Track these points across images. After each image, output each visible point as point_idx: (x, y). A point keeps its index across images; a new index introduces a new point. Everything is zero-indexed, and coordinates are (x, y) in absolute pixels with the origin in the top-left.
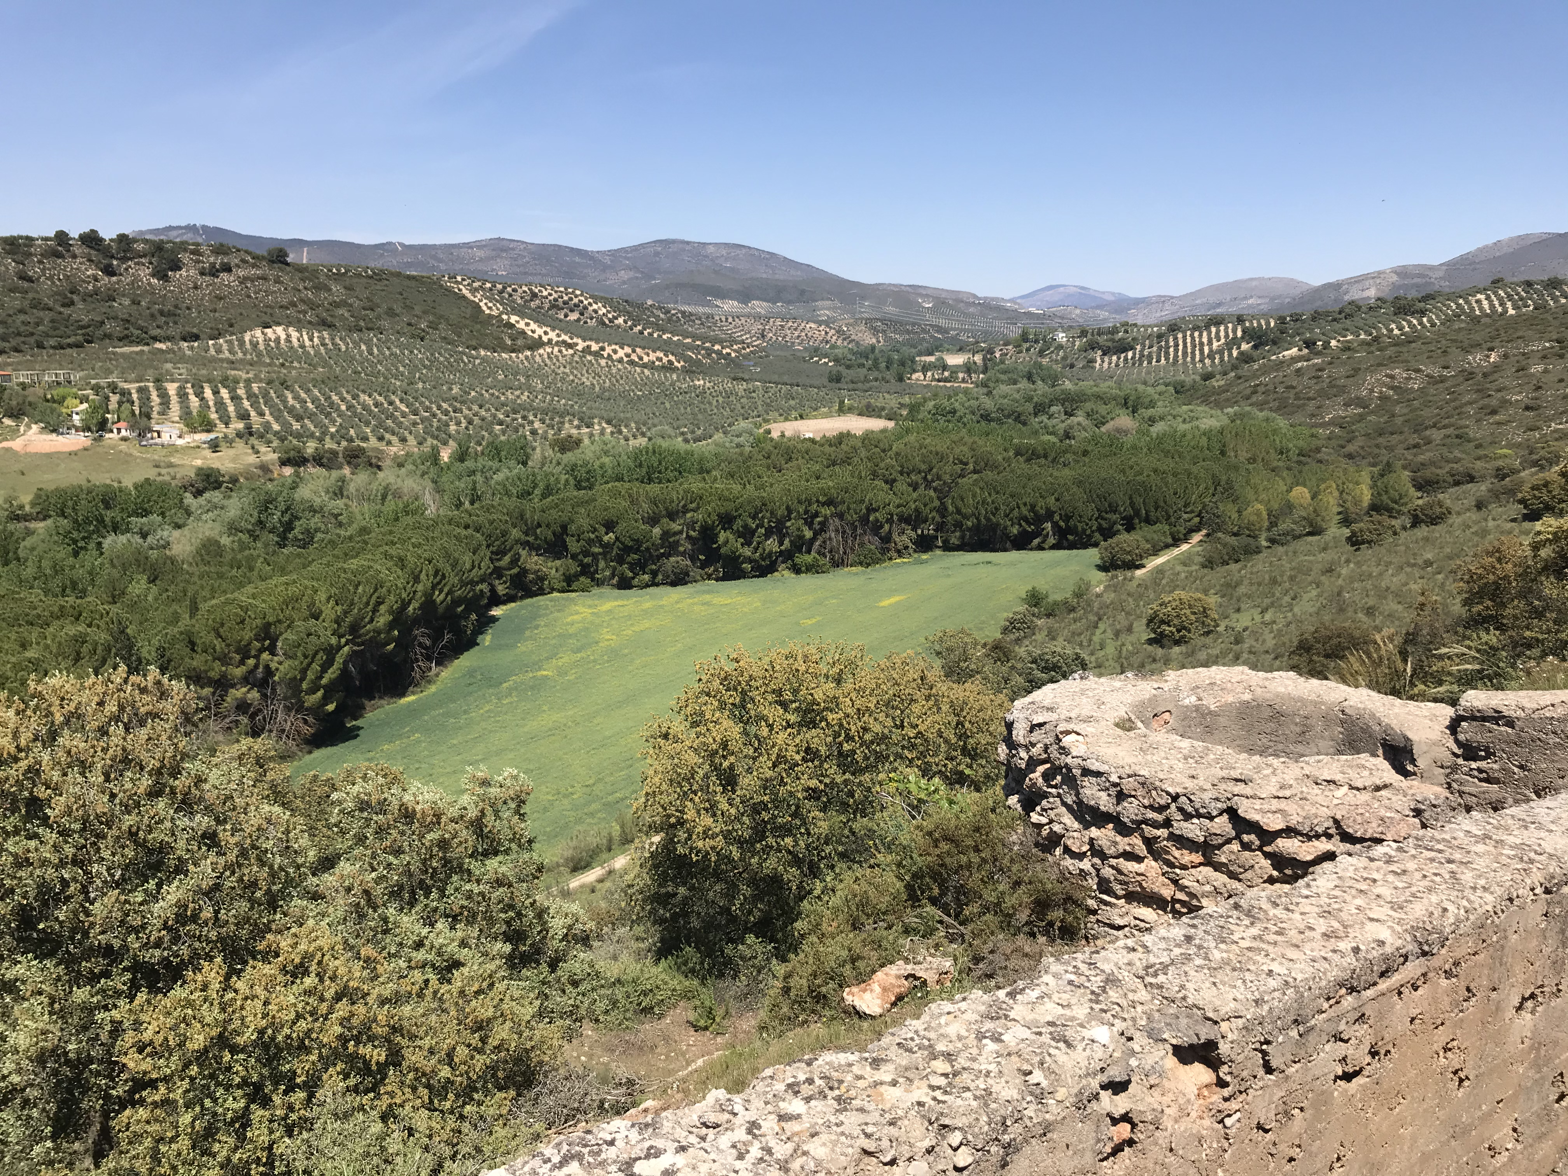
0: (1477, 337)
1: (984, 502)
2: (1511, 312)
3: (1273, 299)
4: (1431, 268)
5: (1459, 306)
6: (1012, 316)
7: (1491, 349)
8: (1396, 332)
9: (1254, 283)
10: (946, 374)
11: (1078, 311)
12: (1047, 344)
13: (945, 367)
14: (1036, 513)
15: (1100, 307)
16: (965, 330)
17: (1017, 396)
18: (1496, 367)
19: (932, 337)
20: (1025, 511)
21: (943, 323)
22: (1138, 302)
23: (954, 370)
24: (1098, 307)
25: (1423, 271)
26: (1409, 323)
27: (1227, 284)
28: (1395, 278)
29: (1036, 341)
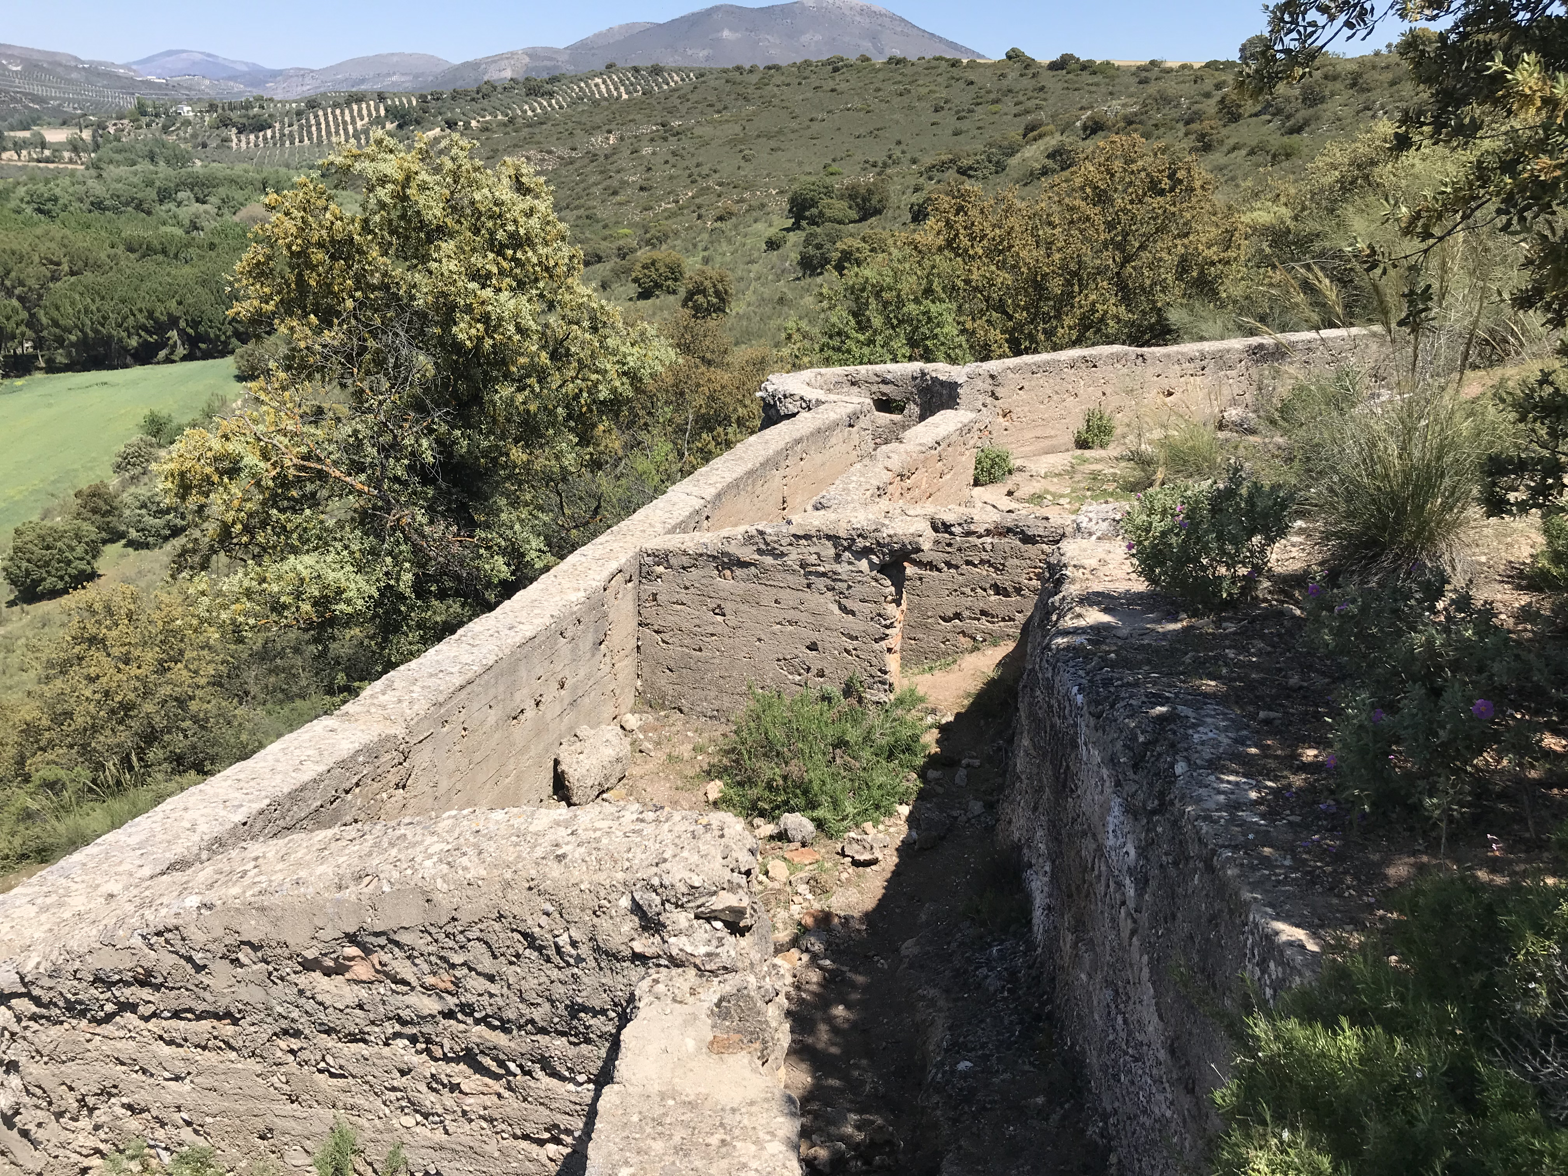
0: (598, 120)
1: (87, 311)
2: (625, 96)
3: (416, 77)
4: (557, 51)
5: (581, 88)
6: (128, 85)
7: (610, 132)
8: (530, 113)
9: (395, 59)
10: (47, 153)
11: (207, 82)
12: (171, 121)
13: (43, 145)
14: (156, 321)
15: (233, 78)
16: (69, 100)
17: (135, 180)
18: (615, 150)
19: (26, 107)
20: (142, 319)
21: (38, 90)
22: (274, 75)
23: (57, 149)
24: (230, 78)
25: (551, 53)
26: (540, 104)
27: (368, 58)
28: (527, 60)
29: (157, 115)
